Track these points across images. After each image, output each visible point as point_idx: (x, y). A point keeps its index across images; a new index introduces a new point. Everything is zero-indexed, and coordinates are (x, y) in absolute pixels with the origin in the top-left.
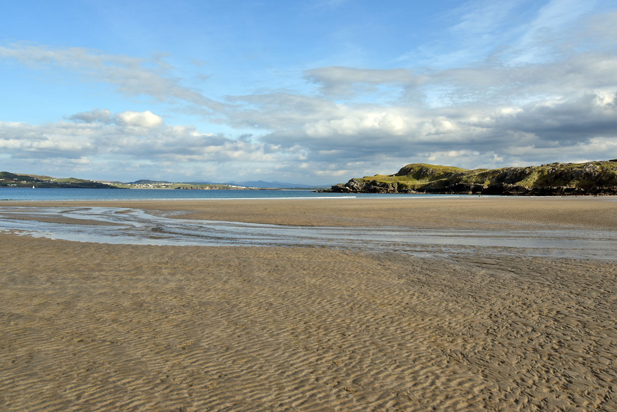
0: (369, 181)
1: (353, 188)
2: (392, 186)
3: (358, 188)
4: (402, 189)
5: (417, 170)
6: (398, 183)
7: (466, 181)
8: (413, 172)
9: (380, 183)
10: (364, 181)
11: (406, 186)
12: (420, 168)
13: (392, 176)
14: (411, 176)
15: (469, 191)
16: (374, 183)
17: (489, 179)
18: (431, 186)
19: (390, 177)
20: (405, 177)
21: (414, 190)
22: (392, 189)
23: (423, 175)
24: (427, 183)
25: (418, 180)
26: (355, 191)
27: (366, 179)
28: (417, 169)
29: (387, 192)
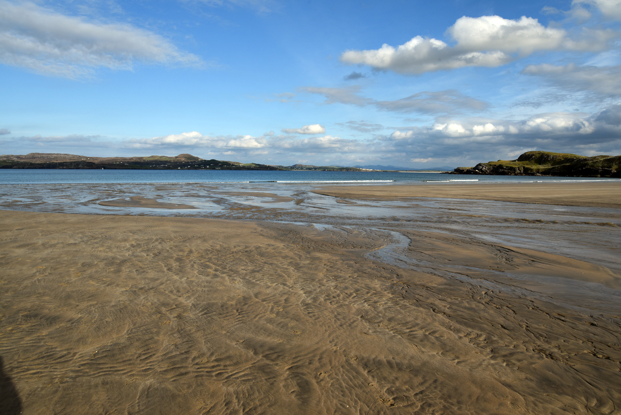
0: (495, 165)
1: (482, 171)
2: (519, 170)
3: (487, 171)
4: (528, 173)
5: (538, 157)
6: (524, 167)
7: (592, 166)
8: (535, 158)
9: (506, 167)
10: (491, 165)
11: (531, 170)
12: (540, 155)
13: (515, 161)
14: (533, 161)
15: (598, 174)
16: (501, 166)
17: (616, 164)
18: (555, 170)
19: (514, 162)
20: (527, 162)
21: (539, 173)
22: (519, 172)
23: (544, 160)
24: (550, 167)
25: (540, 164)
26: (483, 173)
27: (492, 164)
28: (538, 155)
29: (516, 175)
